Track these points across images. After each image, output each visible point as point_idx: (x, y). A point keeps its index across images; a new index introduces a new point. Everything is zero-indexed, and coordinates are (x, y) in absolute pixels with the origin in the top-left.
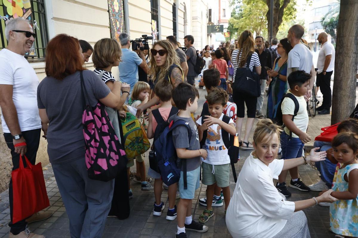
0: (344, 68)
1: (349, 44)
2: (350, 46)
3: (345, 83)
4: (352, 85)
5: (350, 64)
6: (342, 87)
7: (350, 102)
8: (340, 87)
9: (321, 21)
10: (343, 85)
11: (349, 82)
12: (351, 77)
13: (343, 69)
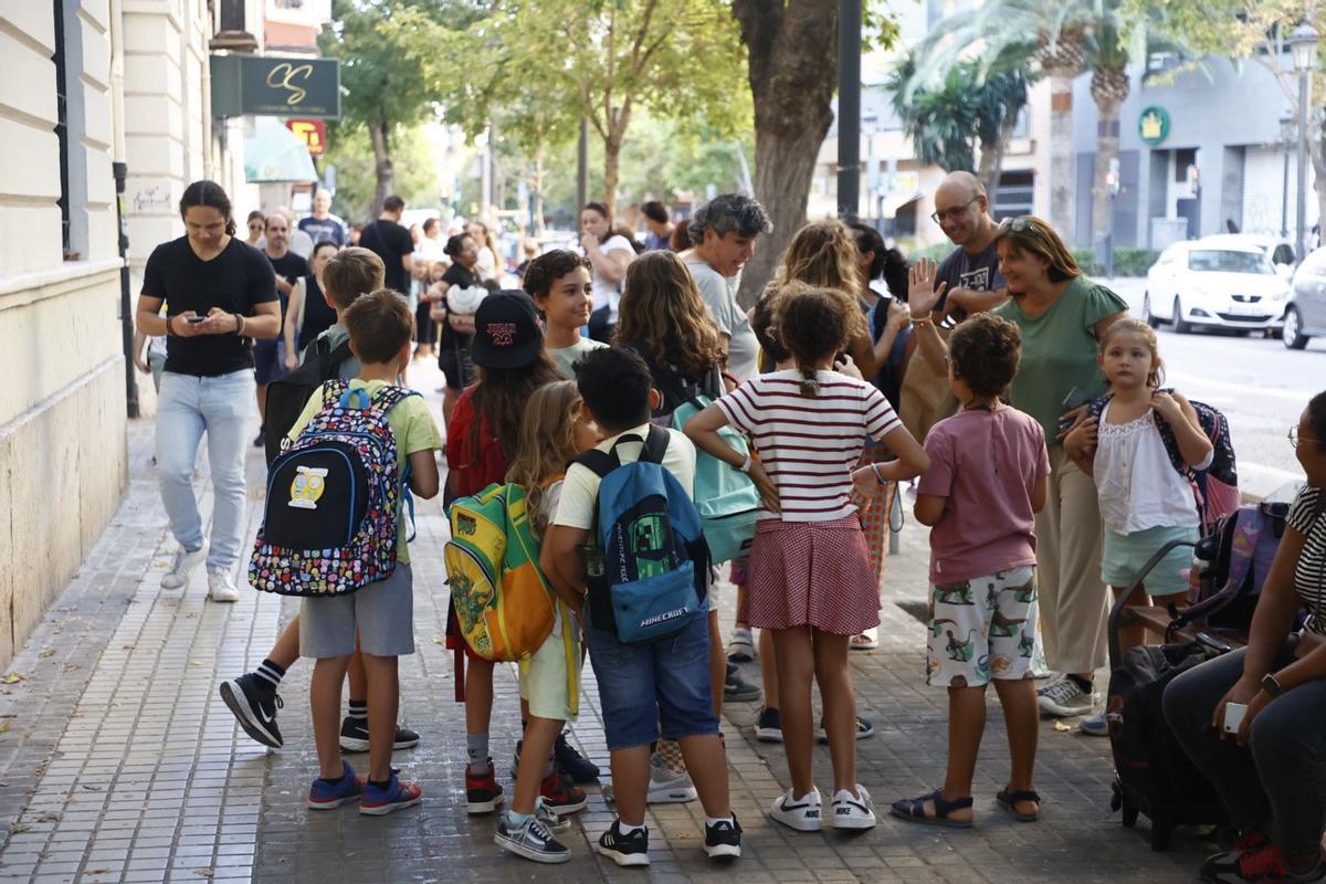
9: (887, 80)
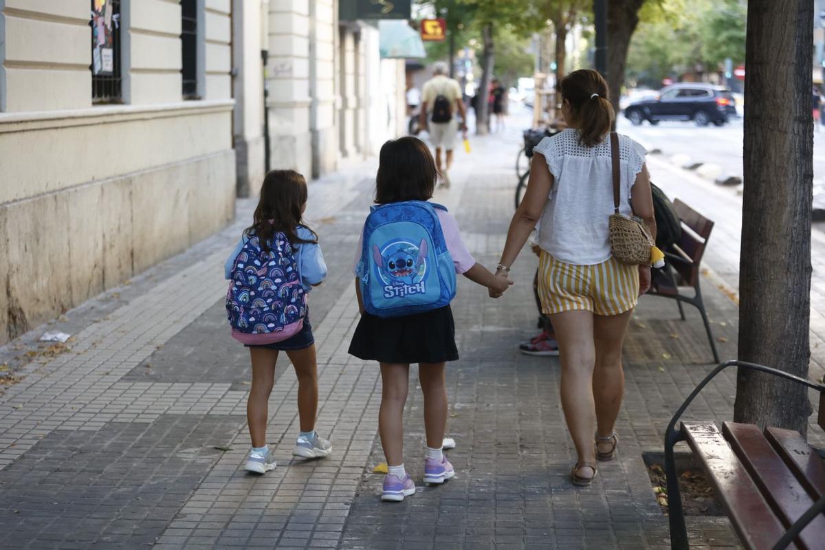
0: (768, 168)
1: (780, 90)
2: (783, 97)
3: (773, 221)
4: (794, 228)
5: (786, 155)
6: (765, 233)
7: (790, 285)
8: (760, 234)
10: (768, 227)
11: (785, 217)
12: (790, 200)
13: (765, 171)
